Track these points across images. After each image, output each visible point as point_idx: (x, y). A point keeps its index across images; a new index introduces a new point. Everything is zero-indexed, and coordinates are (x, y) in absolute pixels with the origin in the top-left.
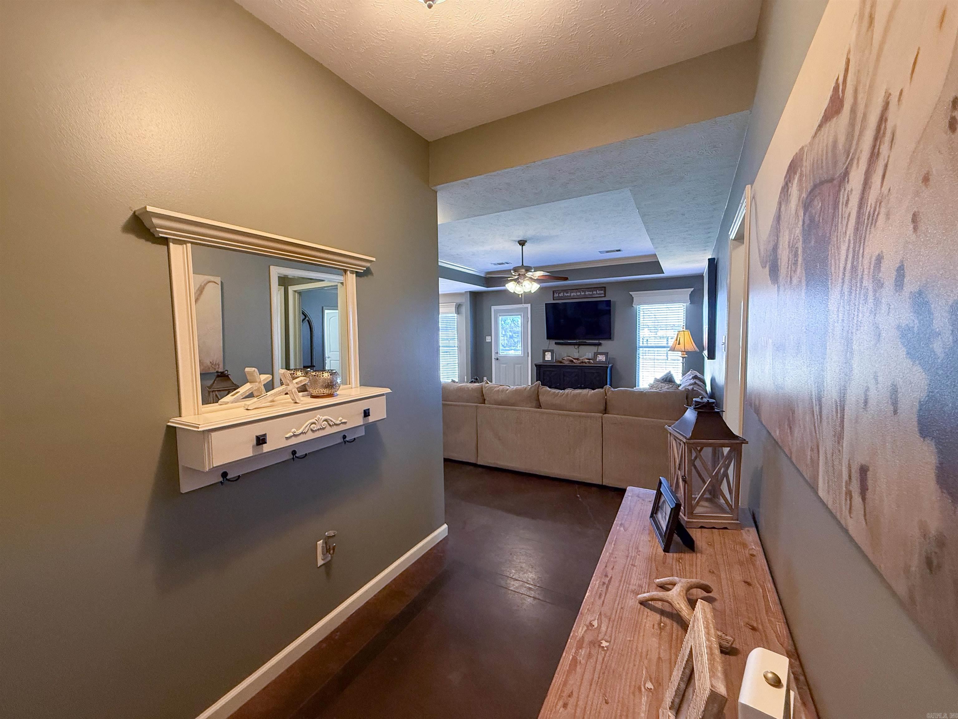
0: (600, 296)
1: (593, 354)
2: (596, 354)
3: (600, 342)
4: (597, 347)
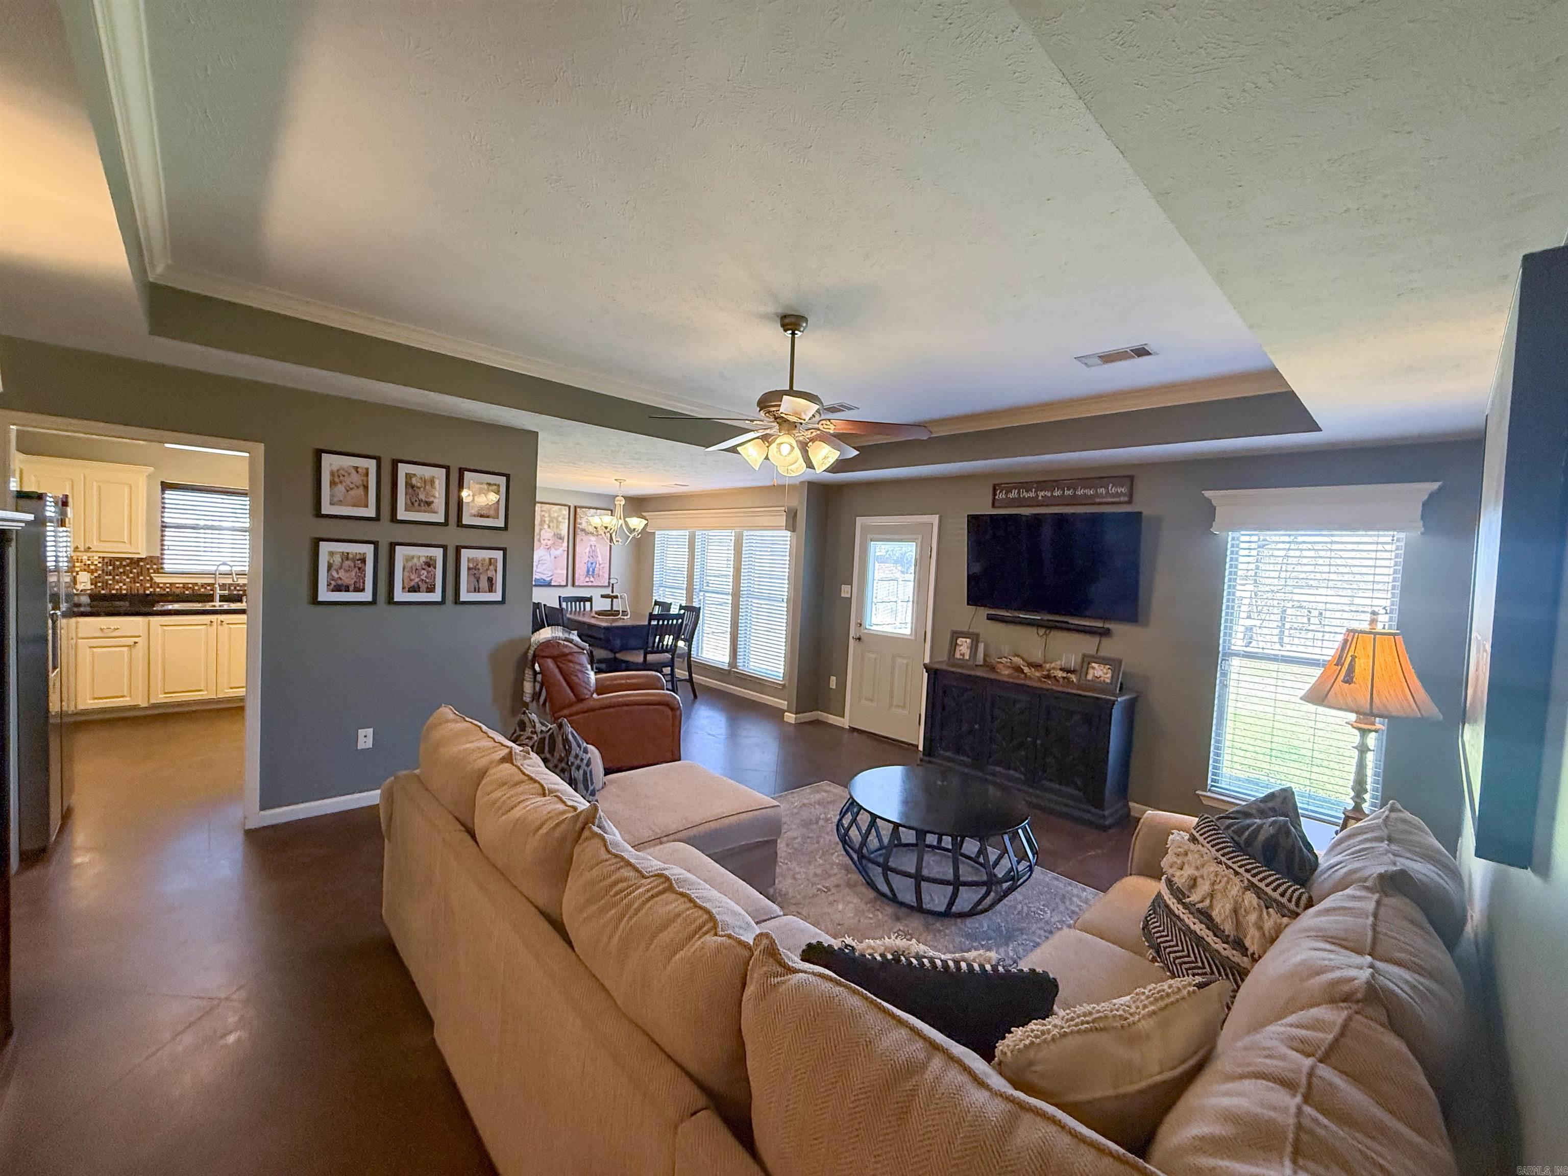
0: (1117, 500)
1: (1080, 656)
2: (1087, 660)
3: (1107, 626)
4: (1096, 639)
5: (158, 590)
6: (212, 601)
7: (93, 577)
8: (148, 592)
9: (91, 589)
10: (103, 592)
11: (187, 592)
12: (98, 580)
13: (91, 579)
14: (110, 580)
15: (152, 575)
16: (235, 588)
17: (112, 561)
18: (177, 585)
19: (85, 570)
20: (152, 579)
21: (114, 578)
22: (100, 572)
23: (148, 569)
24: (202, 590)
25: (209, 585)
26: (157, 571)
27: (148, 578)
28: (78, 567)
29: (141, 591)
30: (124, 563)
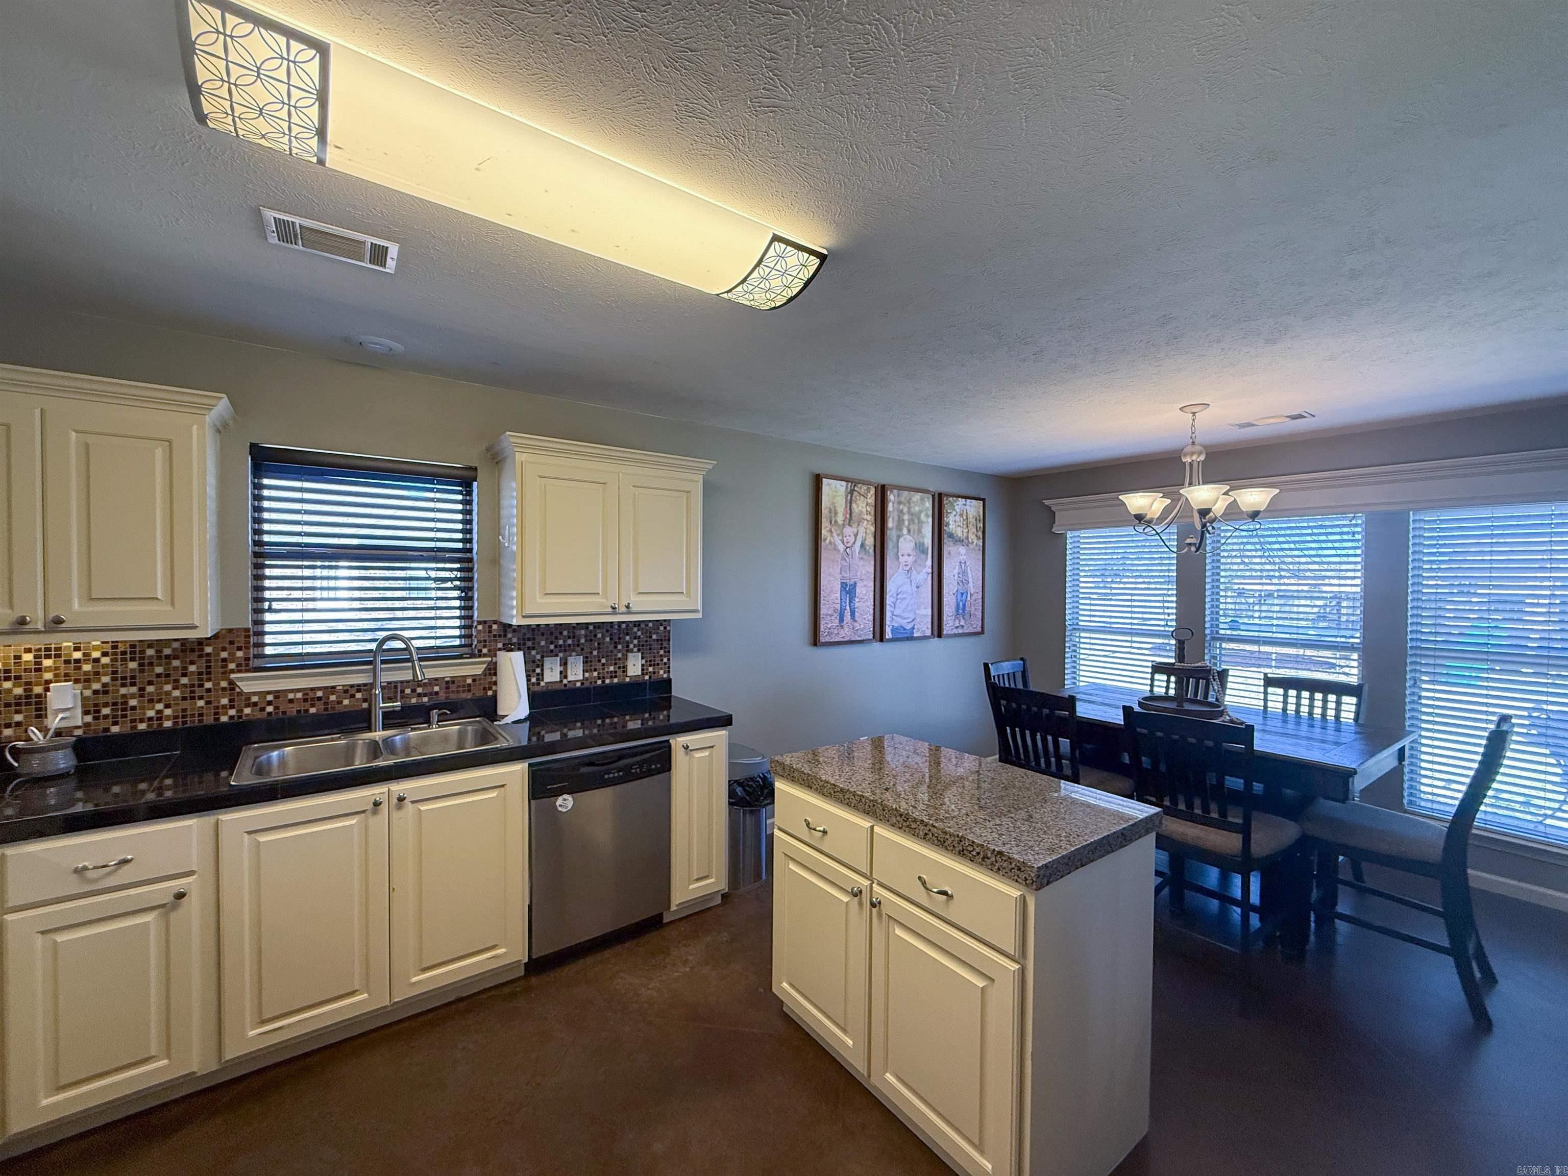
5: (247, 711)
6: (369, 729)
7: (88, 693)
8: (224, 719)
9: (87, 725)
10: (115, 729)
11: (313, 710)
12: (102, 699)
13: (84, 699)
14: (133, 696)
15: (233, 676)
16: (414, 691)
17: (135, 650)
18: (291, 696)
19: (67, 677)
20: (232, 684)
21: (142, 689)
22: (106, 679)
23: (224, 660)
24: (346, 702)
25: (359, 688)
26: (245, 666)
27: (224, 684)
28: (48, 669)
29: (209, 720)
30: (167, 651)
